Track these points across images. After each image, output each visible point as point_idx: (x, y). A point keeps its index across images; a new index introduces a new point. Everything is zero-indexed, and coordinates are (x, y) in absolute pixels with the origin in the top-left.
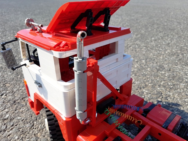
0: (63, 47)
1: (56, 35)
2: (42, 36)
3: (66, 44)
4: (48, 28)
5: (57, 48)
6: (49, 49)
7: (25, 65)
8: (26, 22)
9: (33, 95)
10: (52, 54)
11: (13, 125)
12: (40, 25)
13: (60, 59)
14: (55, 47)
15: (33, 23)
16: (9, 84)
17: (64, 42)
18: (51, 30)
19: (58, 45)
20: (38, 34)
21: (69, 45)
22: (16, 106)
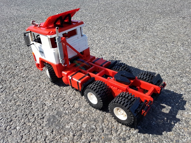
0: (51, 33)
1: (47, 28)
2: (41, 29)
3: (52, 32)
4: (44, 25)
5: (49, 34)
6: (45, 35)
7: (33, 44)
8: (31, 22)
9: (39, 59)
10: (47, 37)
11: (29, 79)
12: (39, 24)
13: (50, 38)
14: (48, 34)
15: (35, 23)
16: (18, 61)
17: (51, 32)
19: (49, 33)
20: (39, 28)
21: (54, 33)
22: (27, 71)
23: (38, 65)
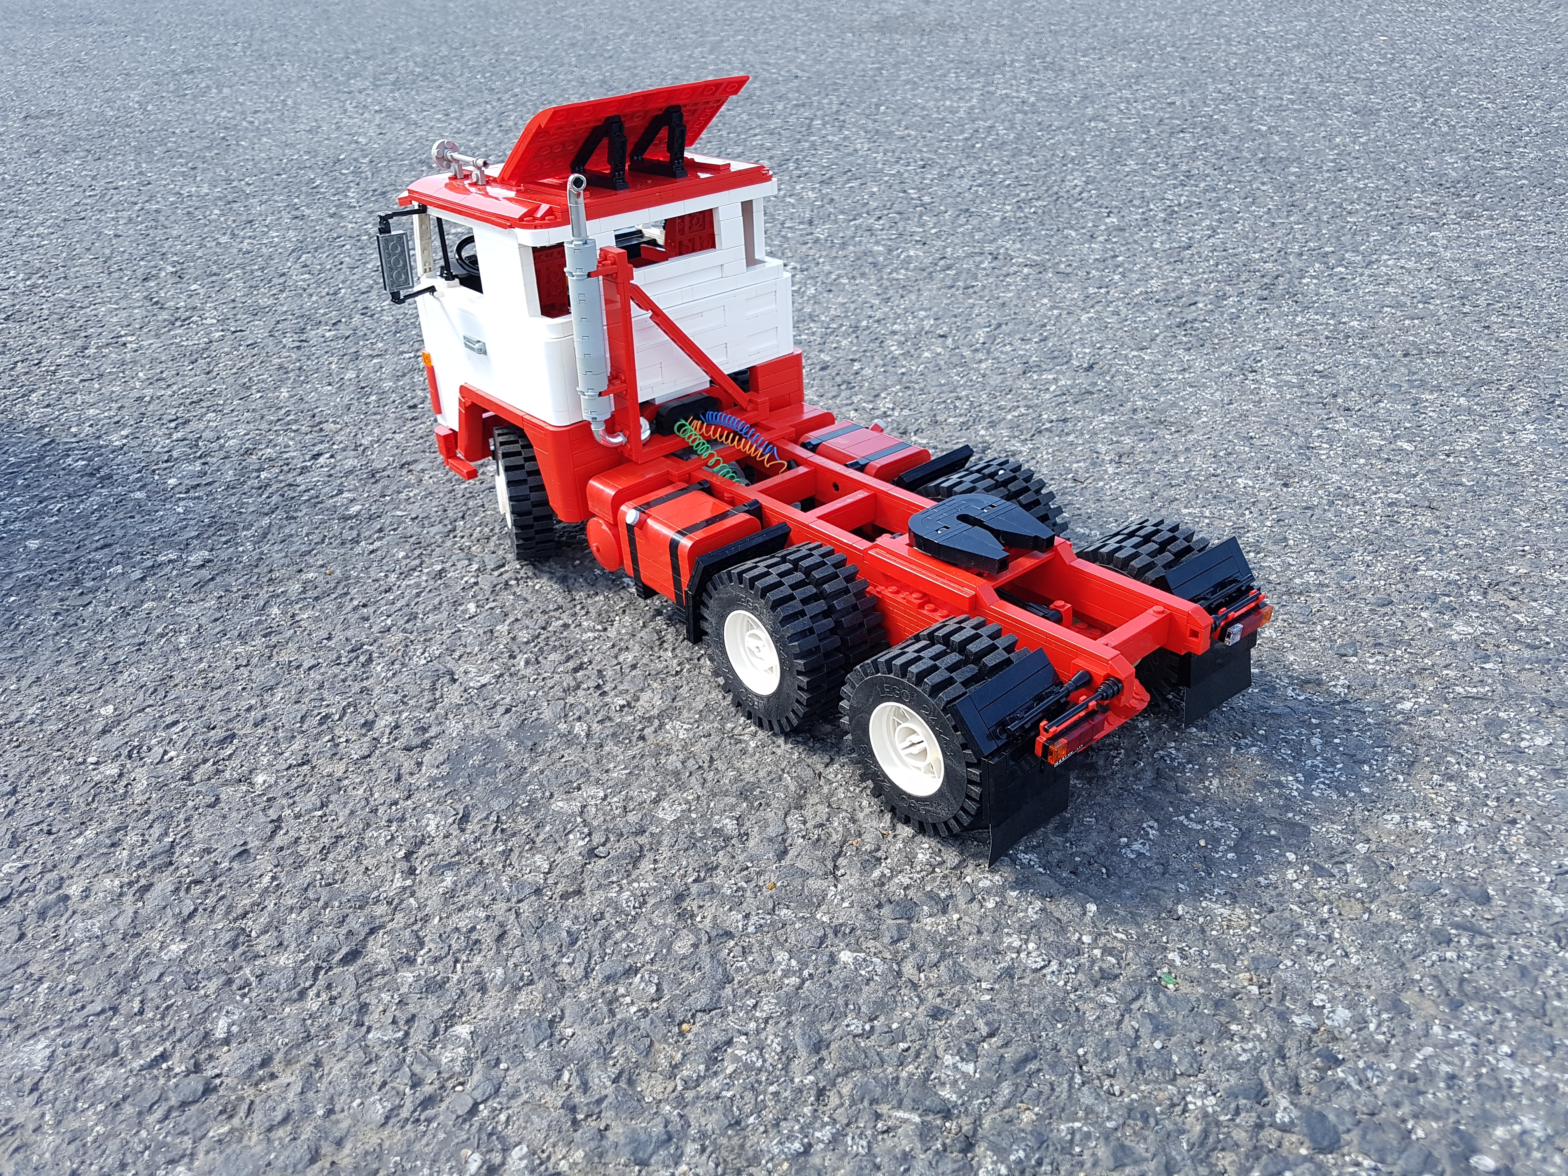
0: (543, 218)
1: (526, 191)
2: (487, 195)
3: (550, 212)
4: (504, 171)
5: (528, 221)
6: (506, 223)
7: (432, 290)
8: (434, 151)
10: (516, 237)
12: (480, 162)
13: (535, 249)
14: (521, 219)
15: (456, 155)
17: (544, 207)
18: (511, 177)
19: (531, 213)
20: (473, 189)
21: (559, 214)
23: (449, 442)
